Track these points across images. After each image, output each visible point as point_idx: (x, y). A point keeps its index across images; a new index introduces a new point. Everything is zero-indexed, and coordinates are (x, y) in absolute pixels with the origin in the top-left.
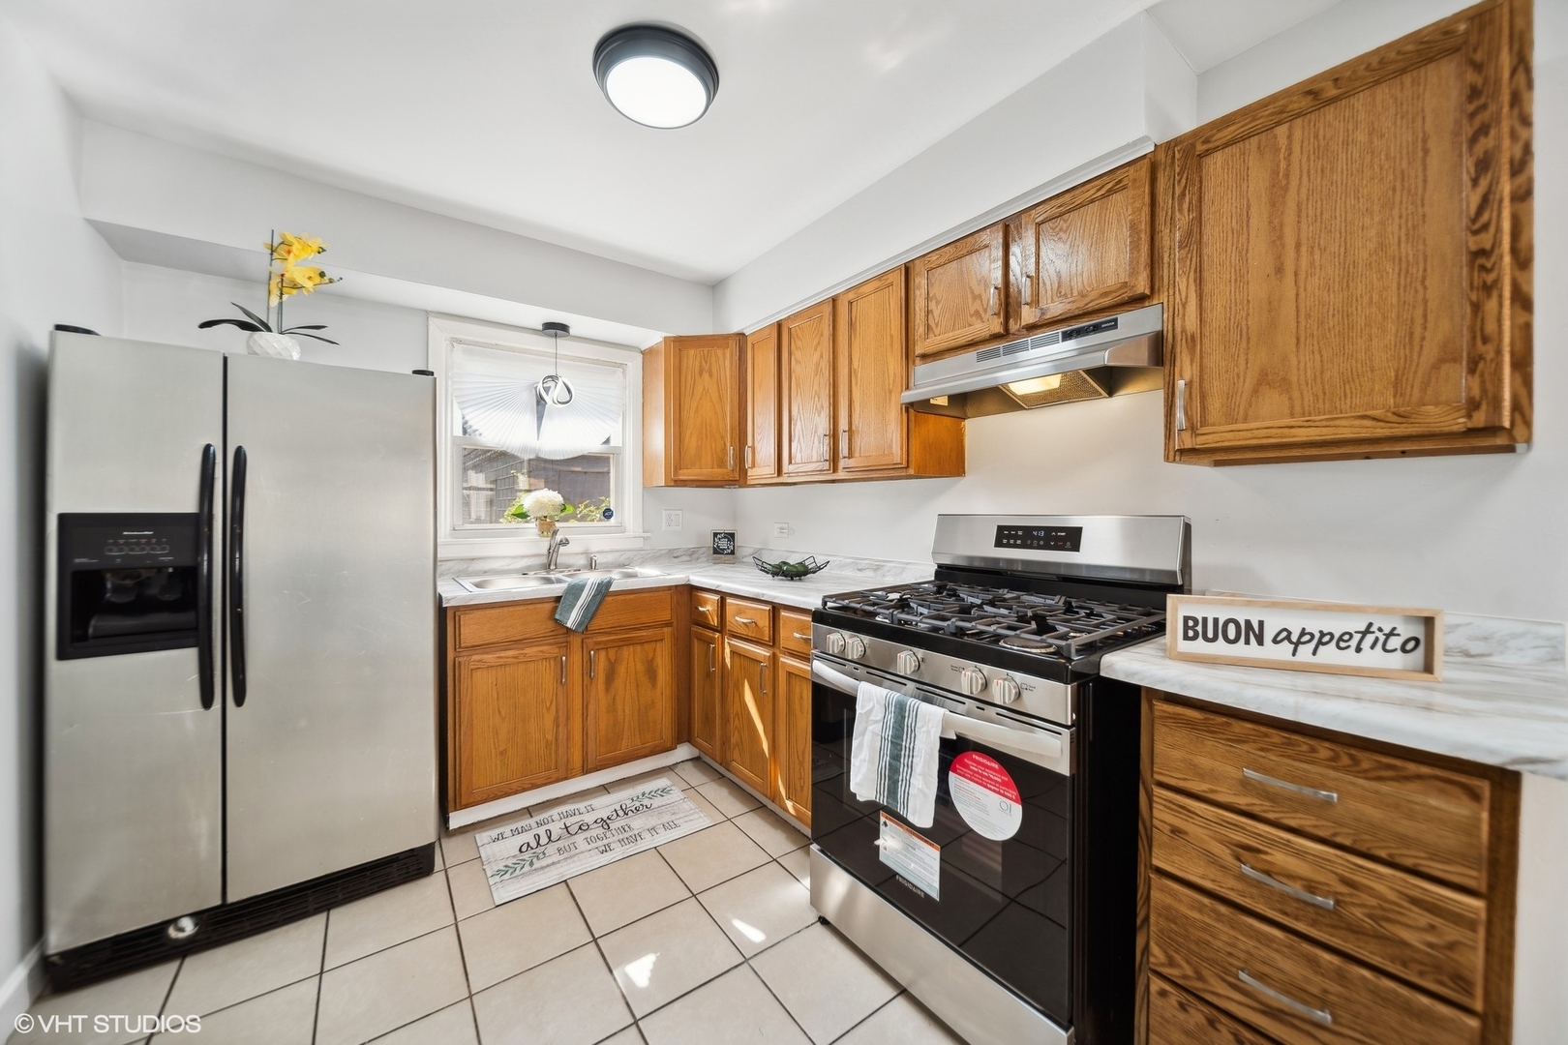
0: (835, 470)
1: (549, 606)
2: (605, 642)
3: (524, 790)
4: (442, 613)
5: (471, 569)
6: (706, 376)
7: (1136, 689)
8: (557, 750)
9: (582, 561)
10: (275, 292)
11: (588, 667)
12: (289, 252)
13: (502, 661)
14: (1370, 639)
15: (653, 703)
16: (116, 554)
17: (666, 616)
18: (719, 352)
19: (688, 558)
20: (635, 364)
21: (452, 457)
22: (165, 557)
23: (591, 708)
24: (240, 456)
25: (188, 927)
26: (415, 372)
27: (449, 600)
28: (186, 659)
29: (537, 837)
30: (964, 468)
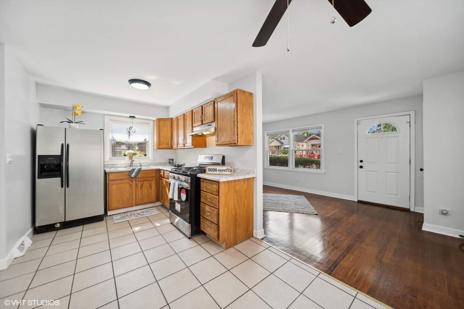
0: (184, 147)
1: (128, 173)
2: (140, 180)
3: (123, 208)
4: (105, 174)
5: (114, 166)
6: (165, 126)
7: (201, 178)
8: (130, 201)
9: (139, 165)
10: (74, 116)
11: (137, 185)
12: (76, 108)
13: (118, 183)
14: (227, 170)
15: (151, 193)
16: (47, 162)
17: (154, 175)
18: (167, 122)
19: (164, 165)
20: (151, 123)
21: (110, 143)
22: (55, 162)
23: (137, 193)
24: (68, 145)
25: (58, 225)
26: (100, 129)
27: (107, 171)
28: (58, 179)
29: (125, 216)
30: (206, 146)
